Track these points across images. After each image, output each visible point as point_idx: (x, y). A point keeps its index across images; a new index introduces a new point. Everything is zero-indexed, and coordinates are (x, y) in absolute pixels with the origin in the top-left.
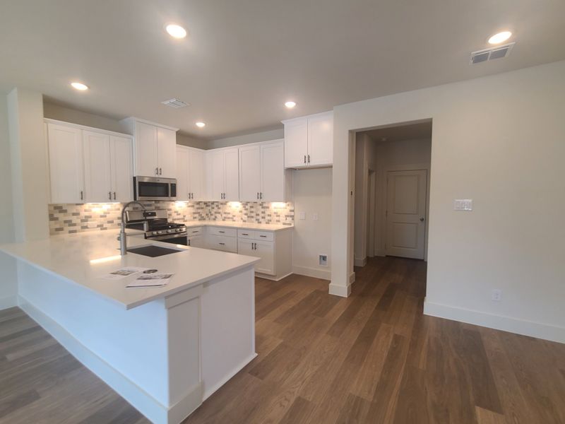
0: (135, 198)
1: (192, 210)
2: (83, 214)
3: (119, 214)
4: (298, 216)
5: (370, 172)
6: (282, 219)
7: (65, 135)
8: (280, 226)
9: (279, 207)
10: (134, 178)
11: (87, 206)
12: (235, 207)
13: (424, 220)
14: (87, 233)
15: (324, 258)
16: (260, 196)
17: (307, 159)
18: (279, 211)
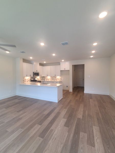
0: (33, 76)
1: (40, 78)
2: (25, 79)
3: (30, 79)
4: (62, 79)
5: (74, 71)
6: (59, 79)
7: (25, 65)
8: (59, 81)
9: (58, 77)
10: (33, 72)
11: (25, 77)
12: (49, 77)
13: (84, 80)
14: (25, 82)
15: (67, 86)
16: (55, 75)
17: (65, 69)
18: (58, 78)
